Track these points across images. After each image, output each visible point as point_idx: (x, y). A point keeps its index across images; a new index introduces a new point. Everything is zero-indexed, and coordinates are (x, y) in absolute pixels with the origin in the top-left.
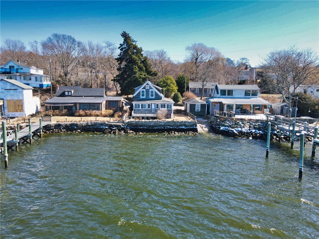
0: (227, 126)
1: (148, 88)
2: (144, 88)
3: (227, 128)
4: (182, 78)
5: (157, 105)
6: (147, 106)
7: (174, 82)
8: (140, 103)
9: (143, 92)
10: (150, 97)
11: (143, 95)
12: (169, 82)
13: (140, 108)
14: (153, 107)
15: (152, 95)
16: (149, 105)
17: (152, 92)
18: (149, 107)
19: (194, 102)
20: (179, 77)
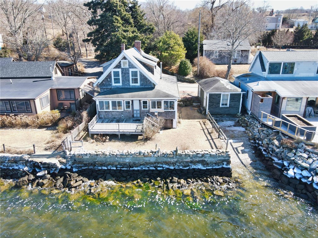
0: (306, 169)
1: (125, 66)
2: (118, 66)
3: (305, 173)
4: (192, 35)
5: (145, 103)
6: (124, 105)
7: (181, 42)
8: (110, 98)
9: (116, 74)
10: (131, 84)
11: (117, 81)
12: (172, 42)
13: (111, 109)
14: (136, 106)
15: (135, 81)
16: (128, 103)
17: (135, 74)
18: (128, 107)
19: (217, 89)
20: (187, 33)
